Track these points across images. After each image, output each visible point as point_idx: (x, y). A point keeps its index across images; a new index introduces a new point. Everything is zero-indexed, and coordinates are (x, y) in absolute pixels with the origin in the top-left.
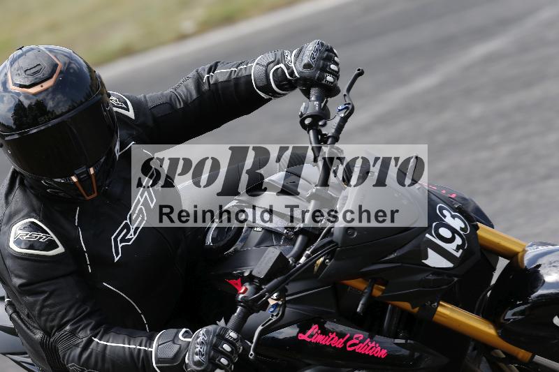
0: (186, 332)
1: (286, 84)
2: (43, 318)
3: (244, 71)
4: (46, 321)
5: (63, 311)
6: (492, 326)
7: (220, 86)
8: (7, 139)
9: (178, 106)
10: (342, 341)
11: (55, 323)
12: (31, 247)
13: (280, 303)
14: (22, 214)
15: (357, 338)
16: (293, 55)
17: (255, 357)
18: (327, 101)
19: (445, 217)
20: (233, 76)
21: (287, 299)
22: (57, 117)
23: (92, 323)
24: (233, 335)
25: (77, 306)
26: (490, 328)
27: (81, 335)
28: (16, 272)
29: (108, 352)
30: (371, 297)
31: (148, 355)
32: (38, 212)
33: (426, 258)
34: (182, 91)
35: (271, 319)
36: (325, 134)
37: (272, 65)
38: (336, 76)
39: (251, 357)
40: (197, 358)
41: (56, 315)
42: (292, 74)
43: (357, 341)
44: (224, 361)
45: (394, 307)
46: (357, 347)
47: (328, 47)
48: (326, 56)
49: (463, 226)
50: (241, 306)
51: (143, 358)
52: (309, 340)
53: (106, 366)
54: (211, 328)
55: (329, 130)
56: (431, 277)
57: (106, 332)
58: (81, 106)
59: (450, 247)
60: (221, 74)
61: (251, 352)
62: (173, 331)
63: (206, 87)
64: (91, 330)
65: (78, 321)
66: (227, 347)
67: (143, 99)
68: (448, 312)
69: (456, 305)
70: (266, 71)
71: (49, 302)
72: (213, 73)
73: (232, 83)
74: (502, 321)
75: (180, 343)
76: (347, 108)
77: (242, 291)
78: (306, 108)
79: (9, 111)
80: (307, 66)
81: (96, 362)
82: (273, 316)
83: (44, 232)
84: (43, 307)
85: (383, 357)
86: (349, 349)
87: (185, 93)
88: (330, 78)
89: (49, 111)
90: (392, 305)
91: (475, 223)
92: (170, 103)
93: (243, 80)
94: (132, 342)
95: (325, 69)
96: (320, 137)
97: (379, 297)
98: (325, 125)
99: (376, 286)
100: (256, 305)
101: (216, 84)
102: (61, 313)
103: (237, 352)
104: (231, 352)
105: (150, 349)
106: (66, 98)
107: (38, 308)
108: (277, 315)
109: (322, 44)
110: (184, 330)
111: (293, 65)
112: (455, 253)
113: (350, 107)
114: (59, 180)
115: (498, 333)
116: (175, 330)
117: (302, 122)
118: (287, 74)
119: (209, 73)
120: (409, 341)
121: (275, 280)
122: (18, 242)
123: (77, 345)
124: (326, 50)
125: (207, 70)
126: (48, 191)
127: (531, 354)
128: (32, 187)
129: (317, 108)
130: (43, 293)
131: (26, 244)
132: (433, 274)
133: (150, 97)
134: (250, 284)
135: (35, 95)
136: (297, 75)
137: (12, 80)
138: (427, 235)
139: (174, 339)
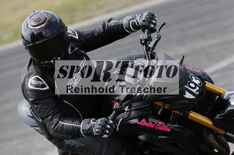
0: (94, 120)
1: (136, 28)
2: (41, 113)
3: (121, 22)
4: (42, 114)
5: (48, 111)
6: (210, 121)
7: (112, 27)
8: (27, 46)
9: (96, 35)
10: (154, 125)
11: (45, 115)
12: (37, 87)
13: (129, 110)
14: (33, 74)
15: (159, 124)
16: (139, 16)
17: (119, 130)
18: (151, 34)
19: (193, 79)
20: (117, 24)
21: (132, 109)
22: (46, 38)
23: (58, 116)
24: (111, 122)
25: (53, 109)
26: (210, 122)
27: (55, 120)
28: (31, 96)
29: (64, 126)
30: (164, 109)
31: (79, 128)
32: (39, 74)
33: (185, 94)
34: (97, 29)
35: (125, 116)
36: (149, 47)
37: (131, 20)
38: (155, 25)
39: (117, 130)
40: (97, 130)
41: (45, 112)
42: (138, 24)
43: (159, 125)
44: (107, 131)
45: (174, 113)
46: (159, 128)
47: (152, 14)
48: (151, 17)
49: (200, 83)
50: (114, 111)
51: (77, 129)
52: (141, 124)
53: (64, 132)
54: (103, 119)
55: (151, 45)
56: (186, 102)
57: (64, 119)
58: (55, 34)
59: (194, 91)
60: (112, 23)
61: (118, 128)
62: (89, 119)
63: (107, 28)
64: (58, 118)
65: (54, 115)
66: (109, 126)
67: (82, 32)
68: (194, 115)
69: (198, 113)
70: (129, 22)
71: (42, 108)
72: (110, 22)
73: (116, 26)
74: (215, 119)
75: (91, 124)
76: (158, 37)
77: (115, 105)
78: (143, 37)
79: (28, 35)
80: (144, 21)
81: (60, 130)
82: (126, 115)
83: (41, 81)
84: (40, 109)
85: (169, 131)
86: (156, 128)
87: (99, 30)
88: (152, 26)
89: (43, 36)
90: (173, 112)
91: (205, 82)
92: (92, 34)
93: (120, 25)
94: (73, 123)
95: (150, 22)
96: (147, 48)
97: (167, 109)
98: (149, 43)
99: (166, 105)
100: (120, 111)
101: (110, 27)
102: (47, 111)
103: (113, 128)
104: (110, 128)
105: (80, 126)
106: (49, 31)
107: (38, 109)
108: (128, 115)
109: (150, 13)
110: (93, 119)
111: (139, 21)
112: (196, 93)
113: (159, 37)
114: (46, 62)
115: (213, 124)
116: (90, 119)
117: (141, 42)
118: (136, 24)
119: (108, 22)
120: (179, 126)
121: (127, 101)
122: (31, 85)
123: (53, 124)
124: (152, 15)
125: (107, 21)
126: (43, 66)
127: (225, 132)
128: (37, 64)
129: (147, 37)
130: (41, 104)
131: (34, 85)
132: (187, 101)
133: (85, 31)
134: (118, 103)
135: (38, 29)
136: (140, 24)
137: (30, 24)
138: (186, 86)
139: (89, 123)
